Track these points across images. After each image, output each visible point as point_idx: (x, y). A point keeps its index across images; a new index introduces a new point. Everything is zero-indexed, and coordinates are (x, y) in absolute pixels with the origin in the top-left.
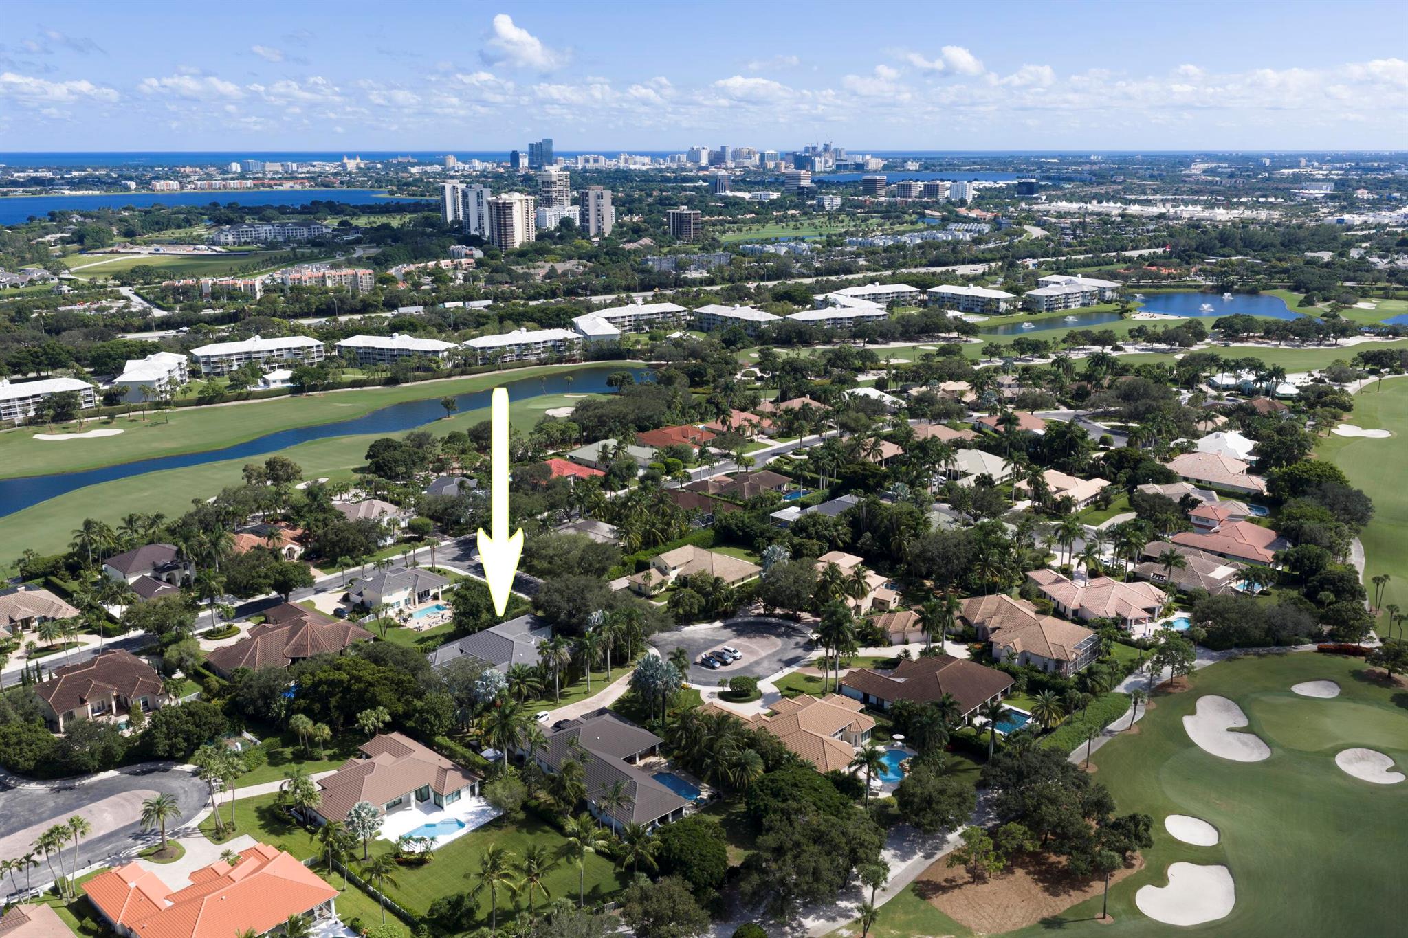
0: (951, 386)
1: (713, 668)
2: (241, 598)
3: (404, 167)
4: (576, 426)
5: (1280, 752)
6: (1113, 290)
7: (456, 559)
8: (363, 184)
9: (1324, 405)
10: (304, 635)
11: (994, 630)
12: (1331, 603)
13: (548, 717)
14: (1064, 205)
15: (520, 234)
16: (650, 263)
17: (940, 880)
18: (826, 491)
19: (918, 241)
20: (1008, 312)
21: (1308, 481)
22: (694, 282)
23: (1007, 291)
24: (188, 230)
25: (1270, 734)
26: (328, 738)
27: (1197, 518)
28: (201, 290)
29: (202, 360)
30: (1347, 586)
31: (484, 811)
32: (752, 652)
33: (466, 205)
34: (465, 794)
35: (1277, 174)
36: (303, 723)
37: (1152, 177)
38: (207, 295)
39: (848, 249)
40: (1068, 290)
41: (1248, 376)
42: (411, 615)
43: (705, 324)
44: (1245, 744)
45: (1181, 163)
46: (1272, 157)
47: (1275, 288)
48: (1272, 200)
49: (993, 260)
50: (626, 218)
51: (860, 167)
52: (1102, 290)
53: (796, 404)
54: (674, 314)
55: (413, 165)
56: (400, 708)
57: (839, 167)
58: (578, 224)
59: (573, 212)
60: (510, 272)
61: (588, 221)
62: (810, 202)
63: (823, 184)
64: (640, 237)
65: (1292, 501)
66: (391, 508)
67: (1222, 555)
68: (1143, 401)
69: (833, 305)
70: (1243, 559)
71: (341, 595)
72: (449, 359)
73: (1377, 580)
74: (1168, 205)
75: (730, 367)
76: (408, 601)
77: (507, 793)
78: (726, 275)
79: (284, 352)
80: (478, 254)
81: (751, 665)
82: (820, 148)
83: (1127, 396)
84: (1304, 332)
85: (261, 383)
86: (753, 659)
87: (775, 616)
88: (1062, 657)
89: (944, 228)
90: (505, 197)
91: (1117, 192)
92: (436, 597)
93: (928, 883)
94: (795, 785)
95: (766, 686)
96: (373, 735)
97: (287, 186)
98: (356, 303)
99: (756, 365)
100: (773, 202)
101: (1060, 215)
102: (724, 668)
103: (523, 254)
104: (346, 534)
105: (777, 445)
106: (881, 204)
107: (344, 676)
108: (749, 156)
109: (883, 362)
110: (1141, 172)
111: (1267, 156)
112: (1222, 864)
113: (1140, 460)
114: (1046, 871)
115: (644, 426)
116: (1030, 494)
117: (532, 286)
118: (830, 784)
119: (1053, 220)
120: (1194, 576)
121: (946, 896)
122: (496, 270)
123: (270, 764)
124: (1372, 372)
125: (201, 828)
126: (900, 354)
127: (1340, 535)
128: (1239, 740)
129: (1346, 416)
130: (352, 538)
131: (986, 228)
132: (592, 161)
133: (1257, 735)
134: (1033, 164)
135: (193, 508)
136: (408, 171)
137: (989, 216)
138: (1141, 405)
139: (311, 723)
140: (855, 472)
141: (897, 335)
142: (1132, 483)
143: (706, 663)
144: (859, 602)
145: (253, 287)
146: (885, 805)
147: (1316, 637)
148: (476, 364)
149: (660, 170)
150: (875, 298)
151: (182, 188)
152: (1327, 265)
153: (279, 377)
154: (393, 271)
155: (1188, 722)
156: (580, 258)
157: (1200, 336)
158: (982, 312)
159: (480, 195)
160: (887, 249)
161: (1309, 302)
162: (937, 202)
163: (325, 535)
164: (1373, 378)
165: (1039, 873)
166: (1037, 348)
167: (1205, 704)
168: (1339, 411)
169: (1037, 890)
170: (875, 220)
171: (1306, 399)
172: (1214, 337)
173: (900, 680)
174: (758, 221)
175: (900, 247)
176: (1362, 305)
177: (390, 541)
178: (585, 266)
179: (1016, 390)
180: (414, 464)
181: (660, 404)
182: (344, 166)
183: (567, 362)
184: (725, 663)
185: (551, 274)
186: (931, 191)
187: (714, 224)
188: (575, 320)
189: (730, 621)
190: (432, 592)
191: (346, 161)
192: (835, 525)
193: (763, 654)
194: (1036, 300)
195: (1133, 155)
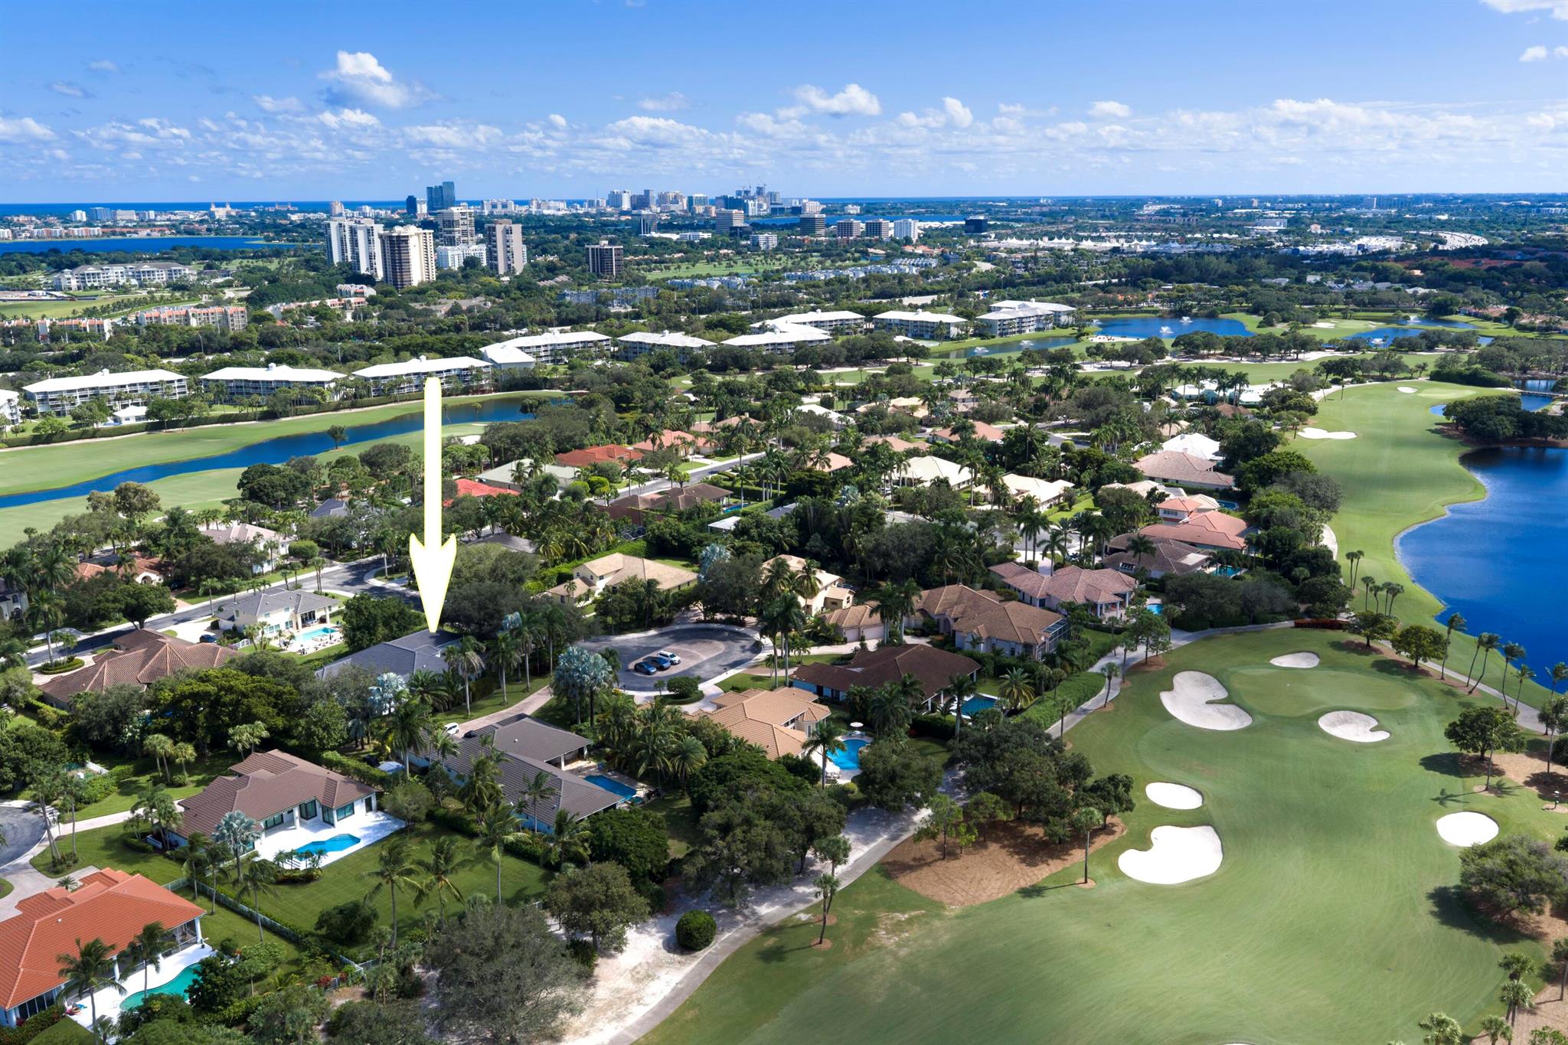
0: (901, 402)
1: (649, 673)
2: (85, 632)
3: (284, 215)
4: (485, 448)
5: (1260, 719)
6: (1068, 314)
7: (346, 583)
8: (234, 232)
9: (1288, 408)
10: (163, 658)
11: (956, 620)
12: (1306, 579)
13: (456, 729)
14: (1013, 242)
15: (418, 272)
16: (568, 299)
17: (908, 859)
18: (770, 502)
19: (862, 275)
20: (959, 338)
21: (1277, 472)
22: (618, 316)
23: (957, 315)
24: (23, 277)
25: (1250, 703)
26: (192, 759)
27: (1166, 511)
28: (37, 332)
29: (37, 397)
30: (1321, 562)
31: (382, 826)
32: (692, 657)
33: (355, 243)
34: (360, 808)
35: (1230, 214)
36: (161, 743)
37: (1103, 217)
38: (44, 338)
39: (787, 283)
40: (1021, 315)
41: (1210, 386)
42: (292, 637)
43: (631, 352)
44: (1226, 715)
45: (1133, 205)
46: (1224, 199)
47: (1234, 311)
48: (1226, 235)
49: (942, 292)
50: (539, 259)
51: (797, 210)
52: (1057, 314)
53: (734, 421)
54: (595, 343)
55: (293, 213)
56: (280, 722)
57: (774, 211)
58: (484, 263)
59: (479, 250)
60: (407, 309)
61: (496, 259)
62: (744, 243)
63: (759, 226)
64: (557, 275)
65: (1261, 490)
66: (268, 535)
67: (1193, 544)
68: (1104, 407)
69: (772, 330)
70: (1215, 547)
71: (208, 624)
72: (336, 391)
73: (1351, 556)
74: (1122, 241)
75: (660, 391)
76: (289, 624)
77: (409, 798)
78: (653, 308)
79: (139, 388)
80: (370, 291)
81: (690, 669)
82: (753, 192)
83: (1087, 405)
84: (1264, 348)
85: (110, 420)
86: (692, 663)
87: (717, 622)
88: (1030, 641)
89: (889, 263)
90: (398, 230)
91: (1069, 230)
92: (323, 620)
93: (894, 863)
94: (743, 768)
95: (708, 688)
96: (247, 753)
97: (143, 234)
98: (226, 341)
99: (690, 391)
100: (703, 242)
101: (1010, 251)
102: (660, 674)
103: (421, 292)
104: (214, 557)
105: (715, 463)
106: (818, 243)
107: (211, 688)
108: (676, 200)
109: (827, 385)
110: (1092, 214)
111: (1220, 198)
112: (1208, 824)
113: (1104, 461)
114: (1022, 844)
115: (564, 448)
116: (989, 498)
117: (432, 322)
118: (782, 766)
119: (1004, 255)
120: (1164, 564)
121: (914, 875)
122: (390, 306)
123: (121, 794)
124: (1335, 382)
125: (34, 863)
126: (848, 376)
127: (1312, 518)
128: (1219, 711)
129: (1311, 419)
130: (221, 561)
131: (934, 263)
132: (500, 207)
133: (1238, 705)
134: (980, 207)
135: (25, 538)
136: (286, 218)
137: (936, 251)
138: (1101, 411)
139: (170, 742)
140: (800, 479)
141: (842, 360)
142: (1095, 484)
143: (639, 668)
144: (809, 602)
145: (100, 327)
146: (844, 791)
147: (1292, 614)
148: (369, 395)
149: (576, 216)
150: (818, 324)
151: (15, 237)
152: (1285, 289)
153: (132, 414)
154: (270, 309)
155: (1166, 698)
156: (488, 294)
157: (1161, 352)
158: (932, 338)
159: (369, 232)
160: (828, 283)
161: (1268, 323)
162: (880, 241)
163: (188, 559)
164: (1335, 388)
165: (1014, 846)
166: (990, 366)
167: (1183, 681)
168: (1303, 413)
169: (1013, 862)
170: (815, 258)
171: (1270, 404)
172: (1173, 355)
173: (858, 670)
174: (688, 261)
175: (843, 281)
176: (1322, 325)
177: (267, 568)
178: (494, 302)
179: (971, 404)
180: (296, 490)
181: (582, 425)
182: (212, 215)
183: (475, 392)
184: (662, 669)
185: (454, 311)
186: (874, 229)
187: (638, 263)
188: (482, 349)
189: (665, 630)
190: (318, 615)
191: (213, 209)
192: (781, 528)
193: (705, 658)
194: (990, 324)
195: (1084, 199)
